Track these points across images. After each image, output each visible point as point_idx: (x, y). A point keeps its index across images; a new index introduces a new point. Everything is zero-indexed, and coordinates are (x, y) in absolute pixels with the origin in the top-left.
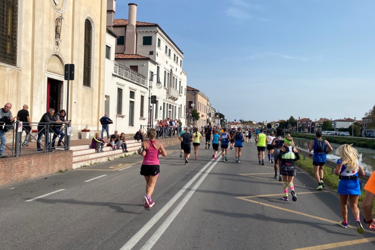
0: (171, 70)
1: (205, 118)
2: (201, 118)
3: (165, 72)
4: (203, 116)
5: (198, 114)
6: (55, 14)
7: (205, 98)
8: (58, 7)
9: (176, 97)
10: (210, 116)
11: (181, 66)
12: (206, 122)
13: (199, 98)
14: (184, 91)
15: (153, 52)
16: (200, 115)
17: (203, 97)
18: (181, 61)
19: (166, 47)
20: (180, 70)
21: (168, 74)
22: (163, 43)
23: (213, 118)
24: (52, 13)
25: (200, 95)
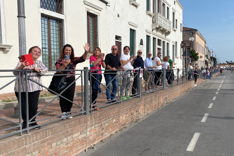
1: (203, 59)
4: (201, 57)
10: (207, 58)
13: (198, 38)
17: (201, 38)
25: (198, 35)
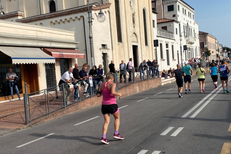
0: (187, 24)
1: (215, 54)
2: (212, 54)
3: (184, 26)
4: (213, 52)
5: (210, 51)
6: (132, 12)
7: (213, 38)
8: (132, 8)
9: (193, 42)
10: (219, 52)
11: (193, 19)
12: (216, 56)
13: (209, 39)
14: (197, 36)
15: (175, 15)
16: (211, 52)
17: (211, 37)
18: (193, 15)
19: (183, 9)
20: (193, 21)
21: (186, 26)
22: (181, 7)
23: (221, 52)
24: (131, 12)
25: (209, 36)
